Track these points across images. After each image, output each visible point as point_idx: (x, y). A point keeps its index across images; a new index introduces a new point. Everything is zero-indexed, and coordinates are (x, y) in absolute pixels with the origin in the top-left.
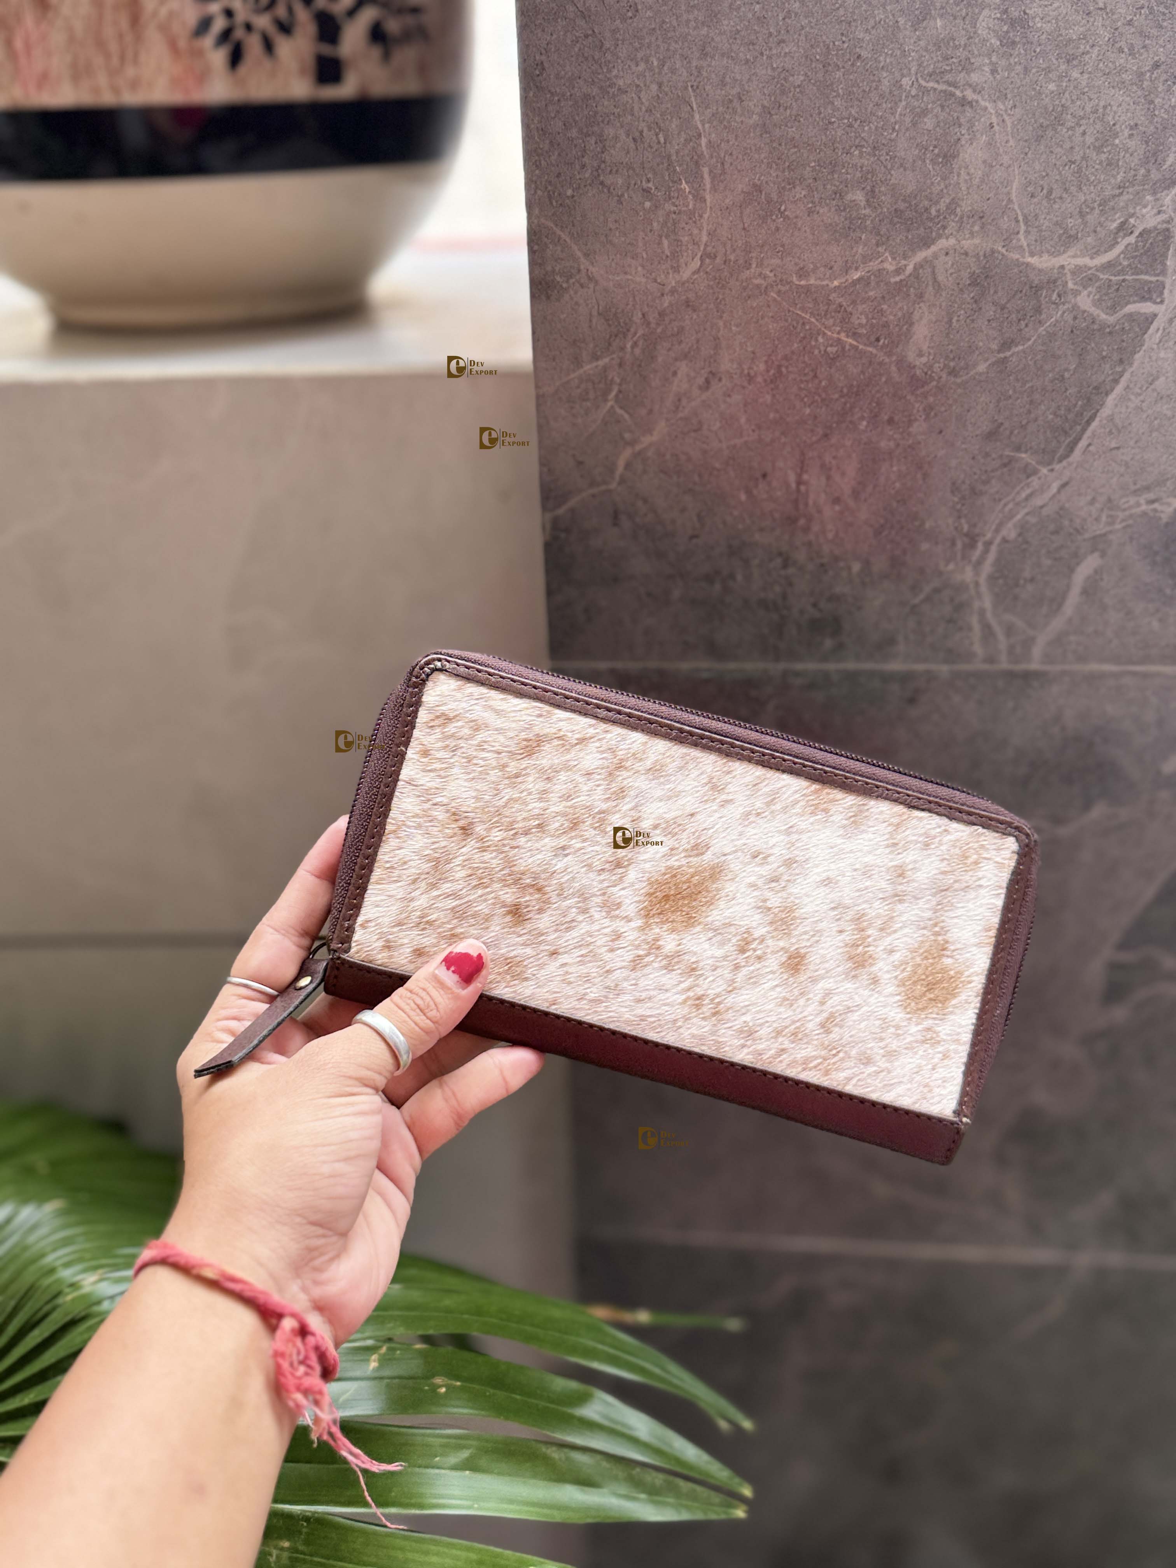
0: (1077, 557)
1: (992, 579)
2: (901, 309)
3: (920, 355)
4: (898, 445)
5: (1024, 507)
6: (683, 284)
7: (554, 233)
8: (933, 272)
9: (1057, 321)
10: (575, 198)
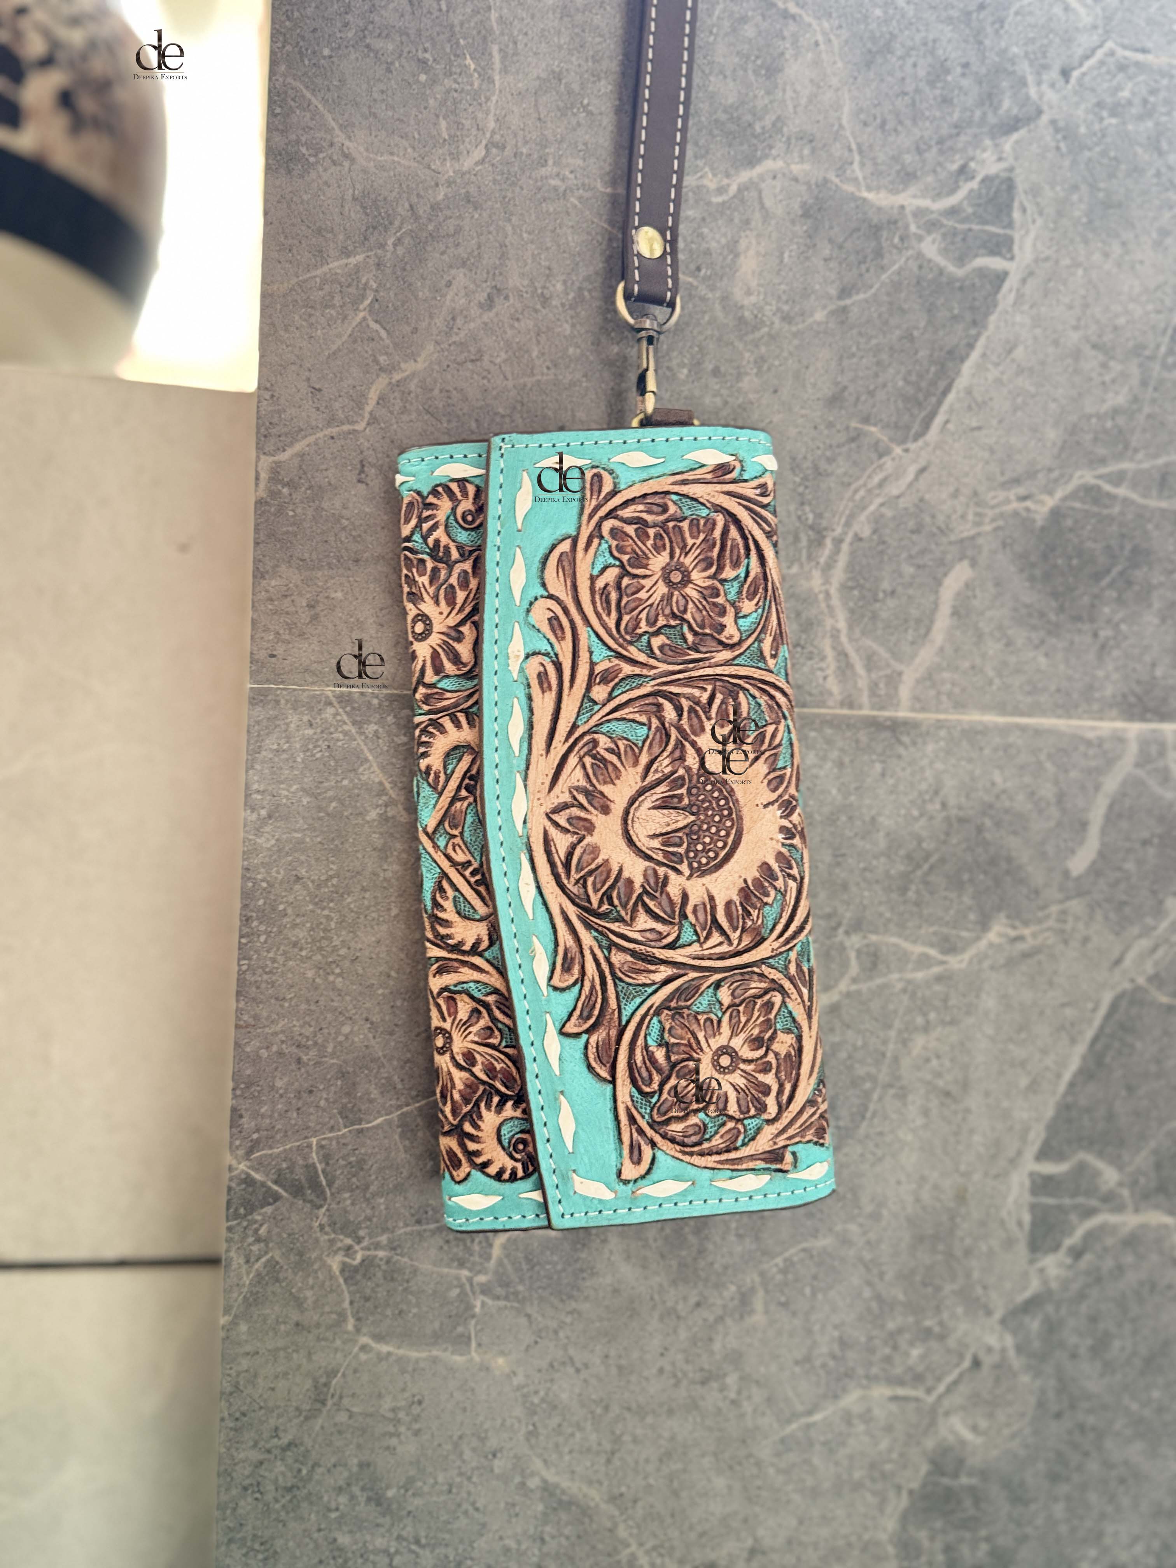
0: (944, 566)
1: (845, 588)
2: (725, 235)
3: (749, 293)
4: (726, 403)
5: (878, 495)
6: (464, 174)
7: (303, 96)
8: (760, 198)
9: (901, 268)
10: (335, 59)
